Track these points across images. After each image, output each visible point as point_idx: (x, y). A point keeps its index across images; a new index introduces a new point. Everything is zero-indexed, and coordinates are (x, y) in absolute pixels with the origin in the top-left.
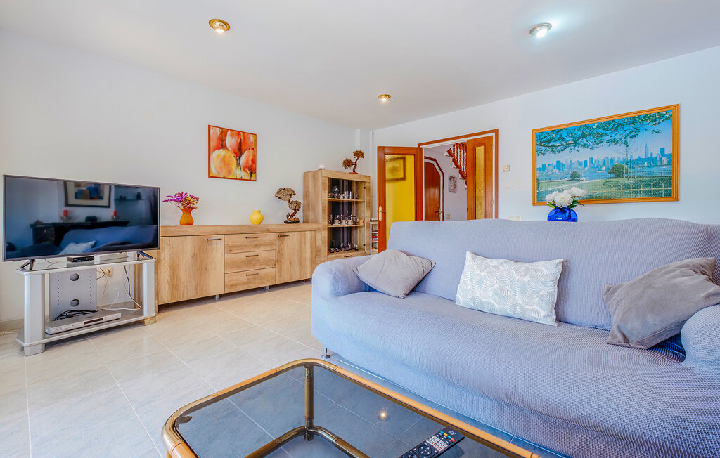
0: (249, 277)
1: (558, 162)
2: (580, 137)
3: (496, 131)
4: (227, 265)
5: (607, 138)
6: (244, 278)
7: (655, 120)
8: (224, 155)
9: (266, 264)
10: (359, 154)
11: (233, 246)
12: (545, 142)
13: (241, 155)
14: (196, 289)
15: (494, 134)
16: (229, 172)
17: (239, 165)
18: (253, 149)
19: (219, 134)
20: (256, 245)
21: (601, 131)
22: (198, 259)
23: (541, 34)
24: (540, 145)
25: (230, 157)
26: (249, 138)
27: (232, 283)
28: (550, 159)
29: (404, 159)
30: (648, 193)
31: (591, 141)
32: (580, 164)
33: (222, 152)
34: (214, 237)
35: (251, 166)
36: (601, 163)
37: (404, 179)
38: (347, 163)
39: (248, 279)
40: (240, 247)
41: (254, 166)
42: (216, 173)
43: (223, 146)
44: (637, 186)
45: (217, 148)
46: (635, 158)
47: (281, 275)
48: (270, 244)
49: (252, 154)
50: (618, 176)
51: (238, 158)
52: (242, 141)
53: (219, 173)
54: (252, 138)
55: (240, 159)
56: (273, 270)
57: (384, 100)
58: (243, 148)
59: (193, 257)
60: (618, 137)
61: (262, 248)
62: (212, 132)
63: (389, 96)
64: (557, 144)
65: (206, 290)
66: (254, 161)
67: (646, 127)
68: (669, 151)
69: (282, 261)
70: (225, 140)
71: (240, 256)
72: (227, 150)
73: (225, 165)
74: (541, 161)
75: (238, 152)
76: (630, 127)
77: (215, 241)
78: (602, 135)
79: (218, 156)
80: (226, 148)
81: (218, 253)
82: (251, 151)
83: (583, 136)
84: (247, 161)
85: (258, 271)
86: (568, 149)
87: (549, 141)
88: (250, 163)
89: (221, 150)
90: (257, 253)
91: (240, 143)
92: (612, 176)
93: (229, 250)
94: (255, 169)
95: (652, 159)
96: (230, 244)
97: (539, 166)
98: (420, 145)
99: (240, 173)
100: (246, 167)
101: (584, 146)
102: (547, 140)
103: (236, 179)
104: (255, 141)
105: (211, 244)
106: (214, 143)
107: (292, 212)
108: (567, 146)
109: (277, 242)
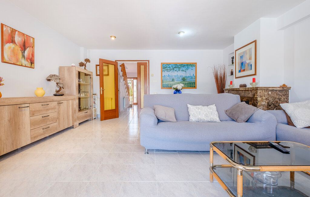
0: (44, 130)
1: (169, 75)
2: (175, 68)
3: (149, 61)
4: (33, 124)
5: (181, 69)
6: (41, 131)
7: (192, 66)
8: (14, 48)
9: (53, 121)
10: (87, 60)
11: (34, 111)
12: (165, 68)
13: (25, 50)
14: (13, 144)
15: (148, 62)
16: (17, 60)
17: (23, 56)
18: (32, 47)
19: (10, 32)
20: (47, 110)
21: (180, 67)
22: (13, 122)
23: (182, 35)
24: (163, 68)
25: (18, 50)
26: (30, 40)
27: (35, 135)
28: (166, 73)
29: (108, 66)
30: (190, 86)
31: (177, 69)
32: (174, 76)
33: (12, 45)
34: (23, 106)
35: (31, 58)
36: (180, 77)
37: (108, 75)
38: (82, 64)
39: (44, 131)
40: (39, 111)
41: (33, 58)
42: (8, 60)
43: (13, 41)
44: (188, 84)
45: (8, 42)
46: (188, 76)
47: (59, 126)
48: (54, 108)
49: (32, 50)
50: (184, 81)
51: (23, 51)
52: (26, 41)
53: (10, 60)
54: (32, 40)
55: (24, 52)
56: (55, 124)
57: (113, 38)
58: (26, 45)
59: (9, 121)
60: (184, 69)
61: (50, 111)
62: (4, 29)
63: (116, 37)
64: (168, 69)
65: (19, 143)
66: (33, 55)
67: (190, 67)
68: (195, 75)
69: (60, 118)
70: (15, 38)
71: (38, 117)
72: (15, 45)
73: (14, 55)
74: (164, 74)
75: (23, 48)
76: (186, 67)
77: (24, 109)
78: (180, 68)
79: (10, 48)
80: (15, 43)
81: (26, 116)
82: (31, 48)
83: (175, 67)
84: (29, 54)
85: (48, 126)
86: (171, 71)
87: (166, 67)
88: (31, 56)
89: (11, 44)
90: (48, 114)
91: (24, 42)
92: (183, 81)
93: (32, 114)
94: (34, 60)
95: (191, 77)
96: (33, 110)
97: (163, 75)
98: (116, 61)
99: (24, 62)
100: (28, 58)
101: (176, 71)
102: (165, 67)
103: (22, 65)
104: (34, 42)
105: (22, 111)
106: (6, 38)
107: (58, 89)
108: (171, 70)
109: (57, 107)
